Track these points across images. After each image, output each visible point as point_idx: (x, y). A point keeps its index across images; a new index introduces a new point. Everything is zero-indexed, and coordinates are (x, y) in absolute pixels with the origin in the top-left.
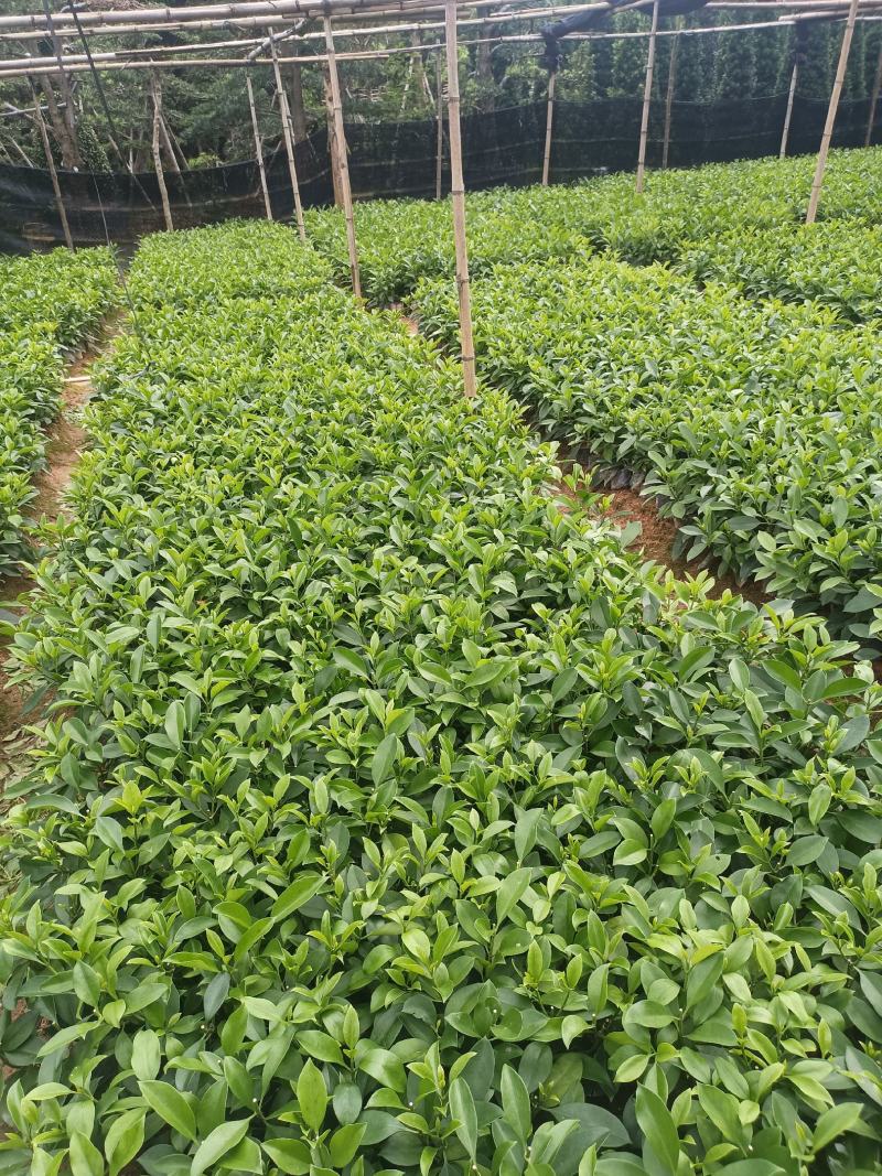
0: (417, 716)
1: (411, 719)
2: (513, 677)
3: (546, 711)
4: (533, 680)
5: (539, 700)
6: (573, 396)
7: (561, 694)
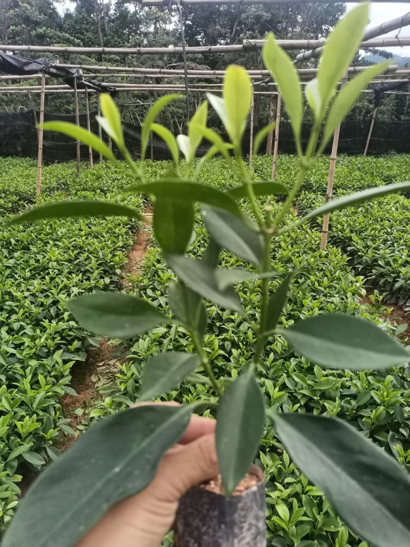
0: (288, 397)
1: (285, 398)
2: (337, 389)
3: (352, 409)
4: (346, 392)
5: (350, 403)
6: (374, 256)
7: (362, 403)
